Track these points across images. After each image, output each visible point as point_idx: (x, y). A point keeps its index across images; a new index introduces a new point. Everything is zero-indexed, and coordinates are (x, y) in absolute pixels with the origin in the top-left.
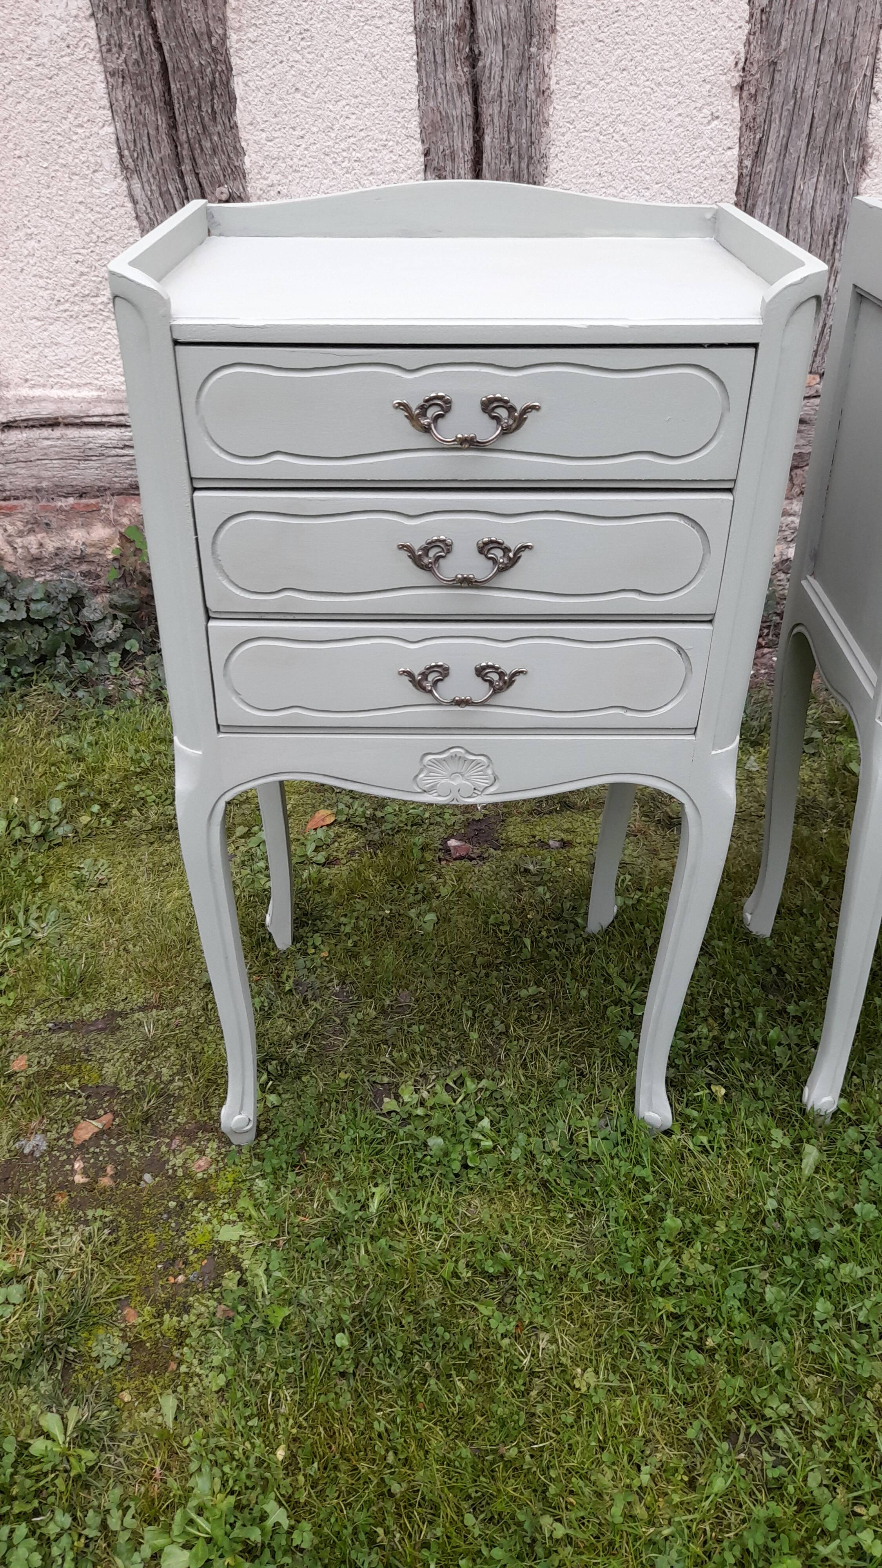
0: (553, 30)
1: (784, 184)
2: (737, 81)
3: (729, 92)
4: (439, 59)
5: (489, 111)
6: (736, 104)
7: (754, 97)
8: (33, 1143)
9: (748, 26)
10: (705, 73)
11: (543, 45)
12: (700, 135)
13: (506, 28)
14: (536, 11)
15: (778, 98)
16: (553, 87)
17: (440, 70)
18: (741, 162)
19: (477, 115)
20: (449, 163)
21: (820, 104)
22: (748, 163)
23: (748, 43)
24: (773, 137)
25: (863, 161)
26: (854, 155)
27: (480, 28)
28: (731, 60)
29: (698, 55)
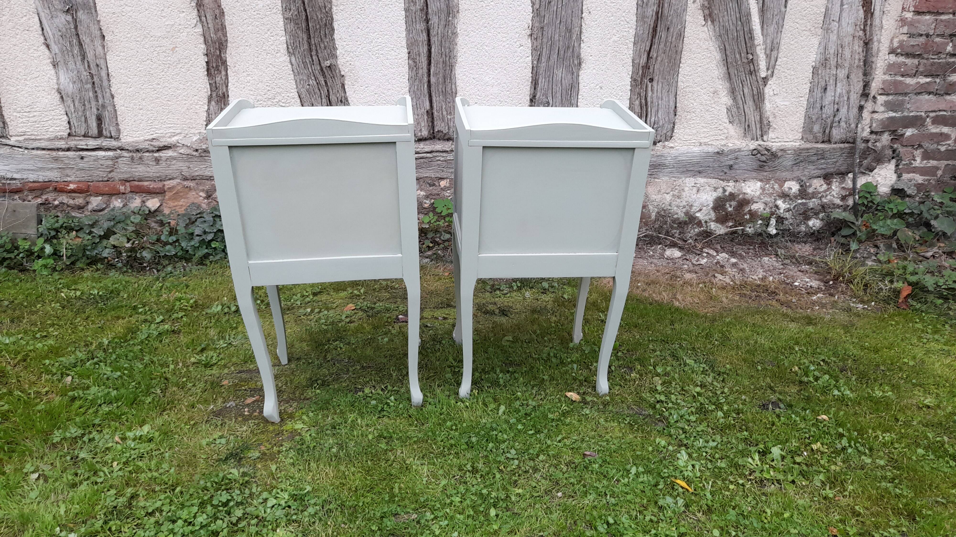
0: (458, 12)
1: (549, 70)
2: (529, 33)
3: (526, 37)
4: (414, 20)
5: (433, 39)
6: (530, 41)
7: (536, 39)
8: (230, 404)
9: (532, 15)
10: (516, 30)
11: (454, 17)
12: (516, 52)
13: (440, 10)
14: (451, 6)
15: (545, 40)
16: (459, 32)
17: (414, 24)
18: (533, 62)
19: (429, 40)
20: (418, 57)
21: (561, 43)
22: (535, 62)
23: (532, 20)
24: (544, 54)
25: (580, 64)
26: (576, 62)
27: (430, 10)
28: (526, 26)
29: (514, 23)
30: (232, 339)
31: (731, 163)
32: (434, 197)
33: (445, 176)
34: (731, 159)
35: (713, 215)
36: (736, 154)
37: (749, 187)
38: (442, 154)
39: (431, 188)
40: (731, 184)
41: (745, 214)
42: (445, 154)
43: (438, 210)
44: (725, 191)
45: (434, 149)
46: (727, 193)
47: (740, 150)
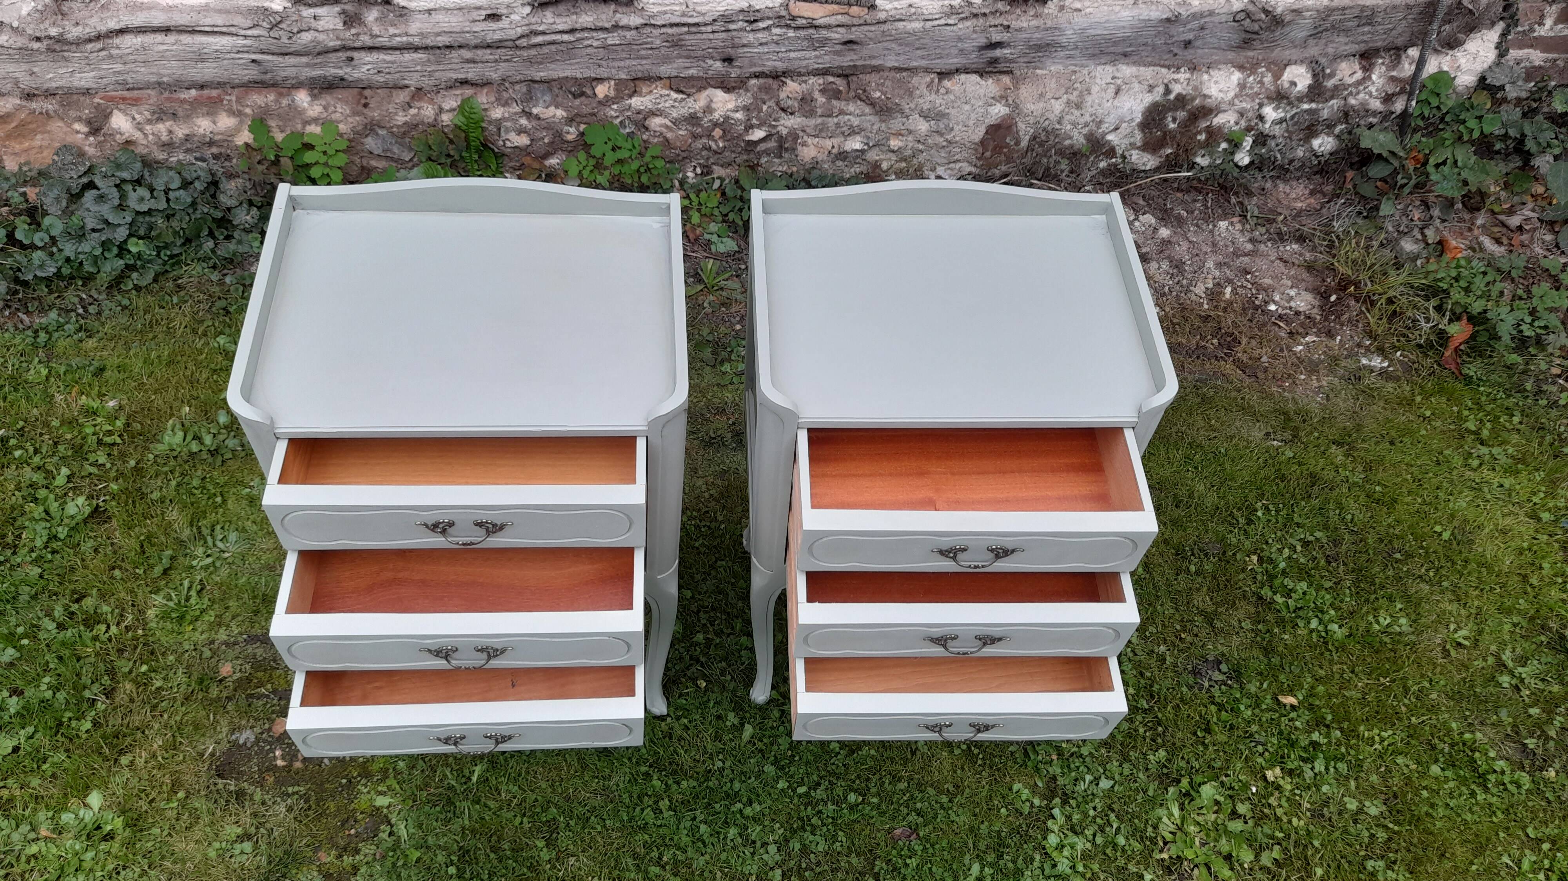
8: (244, 736)
30: (220, 545)
31: (1190, 36)
32: (585, 120)
33: (605, 75)
34: (1190, 30)
35: (1138, 137)
36: (1203, 21)
37: (1216, 82)
38: (595, 34)
39: (577, 102)
40: (1183, 76)
41: (1200, 133)
42: (601, 35)
43: (596, 151)
44: (1168, 91)
45: (578, 26)
46: (1172, 97)
47: (1211, 13)
